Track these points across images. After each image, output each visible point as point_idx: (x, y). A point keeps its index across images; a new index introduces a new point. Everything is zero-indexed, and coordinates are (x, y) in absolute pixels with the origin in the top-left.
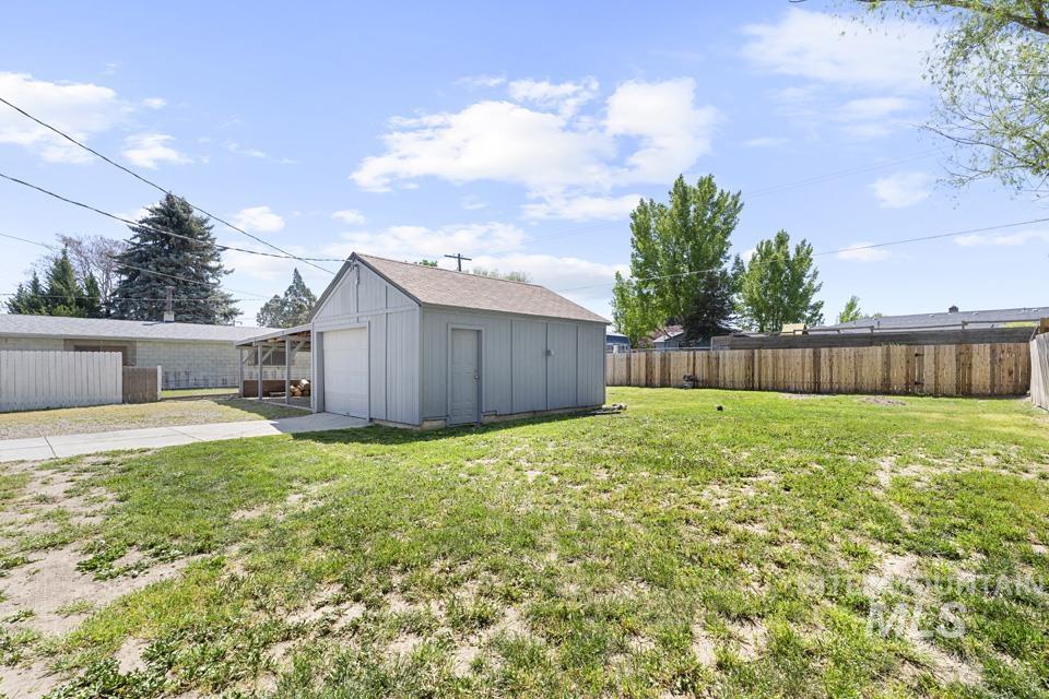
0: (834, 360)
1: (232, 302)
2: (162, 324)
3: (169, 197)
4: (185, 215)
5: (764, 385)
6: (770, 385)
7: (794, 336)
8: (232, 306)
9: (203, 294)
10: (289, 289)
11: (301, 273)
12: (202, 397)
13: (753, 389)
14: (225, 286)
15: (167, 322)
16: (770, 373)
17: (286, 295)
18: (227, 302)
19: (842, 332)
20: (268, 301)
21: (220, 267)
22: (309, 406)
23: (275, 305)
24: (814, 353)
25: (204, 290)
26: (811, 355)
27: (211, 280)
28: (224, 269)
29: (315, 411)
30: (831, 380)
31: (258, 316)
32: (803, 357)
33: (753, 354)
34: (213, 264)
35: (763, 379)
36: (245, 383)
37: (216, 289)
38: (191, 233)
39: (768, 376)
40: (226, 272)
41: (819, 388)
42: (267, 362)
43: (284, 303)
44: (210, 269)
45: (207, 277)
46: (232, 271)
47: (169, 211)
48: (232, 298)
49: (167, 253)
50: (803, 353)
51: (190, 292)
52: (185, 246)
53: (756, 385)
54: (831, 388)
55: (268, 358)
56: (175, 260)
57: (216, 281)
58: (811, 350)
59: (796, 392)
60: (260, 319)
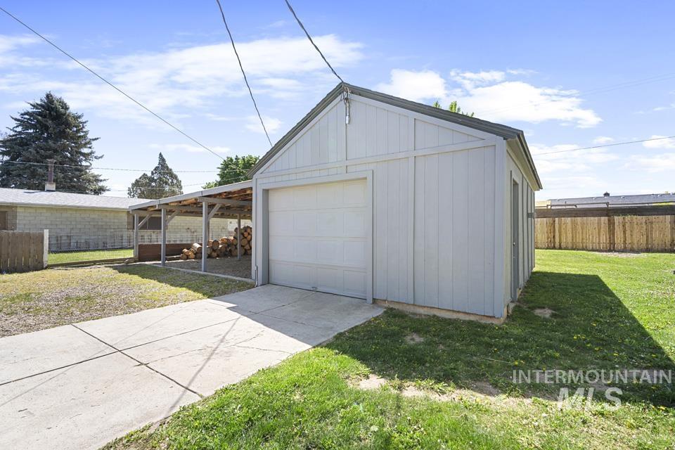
0: (627, 225)
1: (101, 181)
2: (43, 193)
3: (48, 96)
4: (62, 110)
5: (563, 245)
6: (570, 245)
7: (547, 209)
8: (101, 184)
9: (77, 173)
10: (155, 169)
11: (164, 156)
12: (95, 263)
13: (554, 248)
14: (95, 168)
15: (48, 191)
16: (570, 236)
17: (152, 173)
18: (97, 180)
19: (578, 207)
20: (138, 178)
21: (92, 153)
22: (249, 276)
23: (144, 181)
24: (609, 220)
25: (78, 170)
26: (607, 222)
27: (84, 163)
28: (95, 155)
29: (260, 283)
30: (625, 241)
31: (129, 189)
32: (599, 223)
33: (554, 221)
34: (85, 150)
35: (564, 240)
36: (140, 247)
37: (88, 171)
38: (68, 125)
39: (567, 238)
40: (96, 158)
41: (614, 247)
42: (143, 227)
43: (152, 180)
44: (84, 155)
45: (81, 161)
46: (101, 157)
47: (48, 106)
48: (101, 178)
49: (46, 140)
50: (600, 220)
51: (66, 171)
52: (63, 135)
53: (557, 245)
54: (625, 247)
55: (145, 224)
56: (53, 145)
57: (88, 164)
58: (607, 218)
59: (593, 250)
60: (131, 193)
